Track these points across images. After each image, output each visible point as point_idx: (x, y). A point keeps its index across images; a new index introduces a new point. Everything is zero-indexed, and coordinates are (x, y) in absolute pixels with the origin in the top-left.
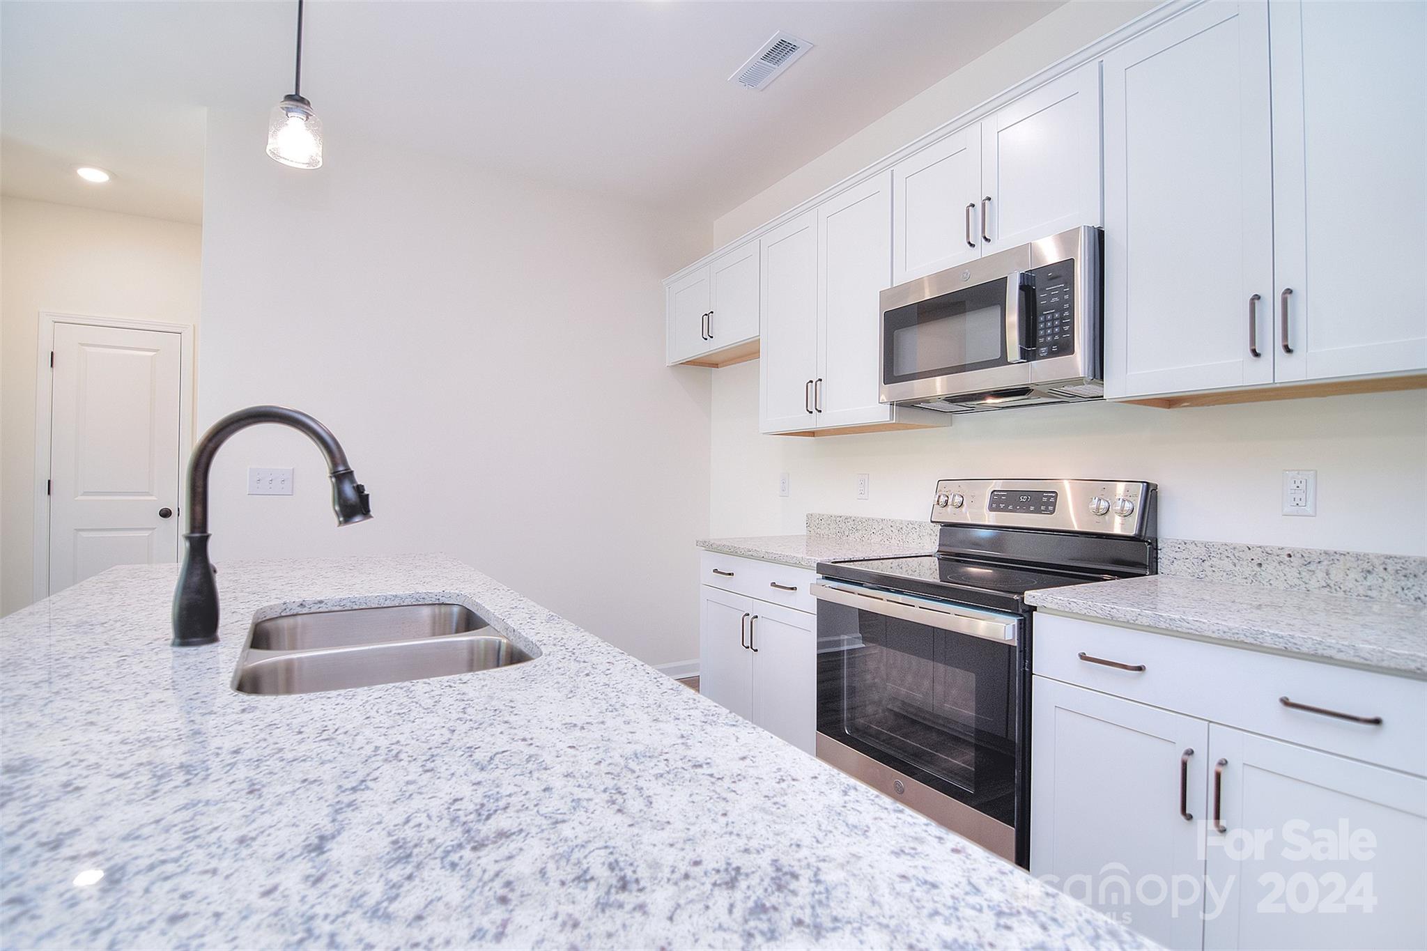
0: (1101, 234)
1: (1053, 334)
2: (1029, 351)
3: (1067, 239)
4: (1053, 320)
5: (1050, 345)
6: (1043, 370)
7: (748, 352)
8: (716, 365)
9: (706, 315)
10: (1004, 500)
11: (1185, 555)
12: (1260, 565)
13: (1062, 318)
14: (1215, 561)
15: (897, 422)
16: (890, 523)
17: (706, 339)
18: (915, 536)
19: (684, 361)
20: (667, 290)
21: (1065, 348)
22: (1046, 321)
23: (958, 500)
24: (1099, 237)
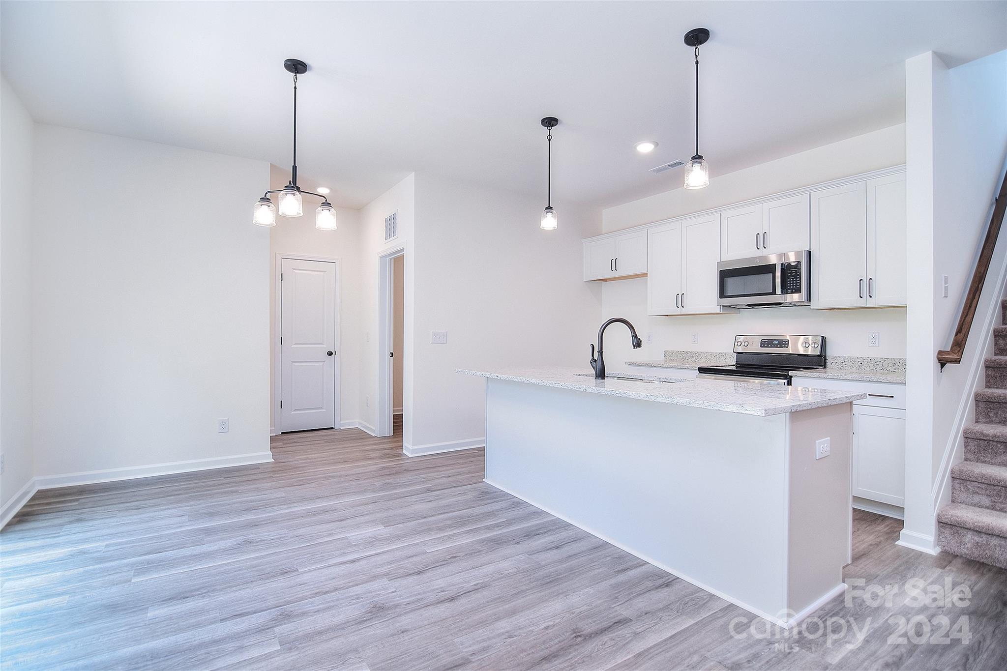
0: (810, 252)
1: (793, 286)
2: (785, 289)
3: (798, 254)
4: (793, 281)
5: (792, 289)
6: (789, 297)
8: (605, 280)
9: (613, 259)
10: (765, 343)
11: (836, 361)
12: (861, 363)
13: (796, 280)
14: (846, 363)
15: (722, 313)
16: (711, 353)
17: (613, 271)
18: (723, 359)
19: (596, 279)
20: (585, 245)
21: (798, 291)
22: (790, 281)
23: (746, 343)
24: (809, 254)
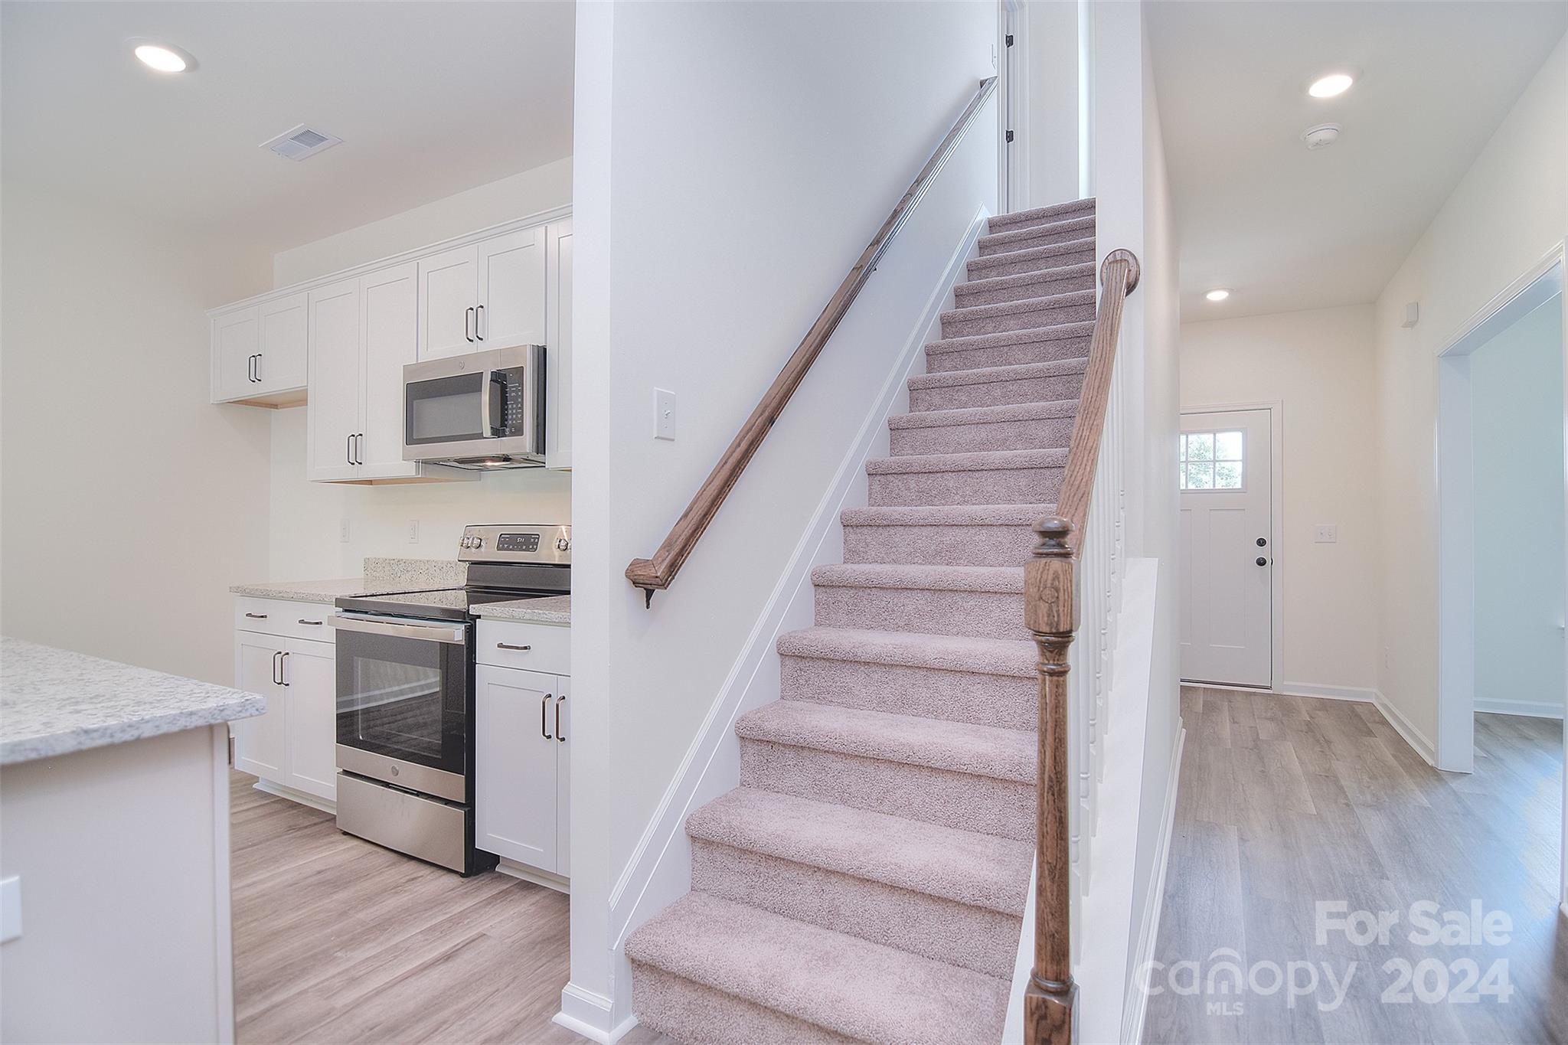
0: (544, 351)
1: (512, 419)
2: (498, 432)
4: (512, 409)
5: (511, 427)
6: (507, 445)
7: (298, 400)
8: (275, 406)
9: (254, 356)
10: (509, 541)
13: (517, 408)
15: (423, 476)
16: (434, 564)
17: (254, 381)
18: (453, 574)
19: (232, 401)
20: (212, 322)
21: (519, 431)
22: (509, 409)
23: (477, 542)
24: (542, 354)
